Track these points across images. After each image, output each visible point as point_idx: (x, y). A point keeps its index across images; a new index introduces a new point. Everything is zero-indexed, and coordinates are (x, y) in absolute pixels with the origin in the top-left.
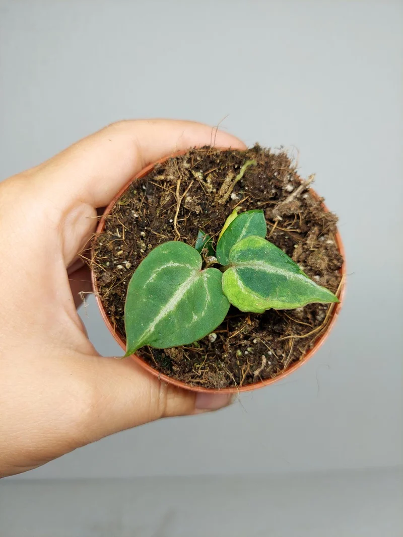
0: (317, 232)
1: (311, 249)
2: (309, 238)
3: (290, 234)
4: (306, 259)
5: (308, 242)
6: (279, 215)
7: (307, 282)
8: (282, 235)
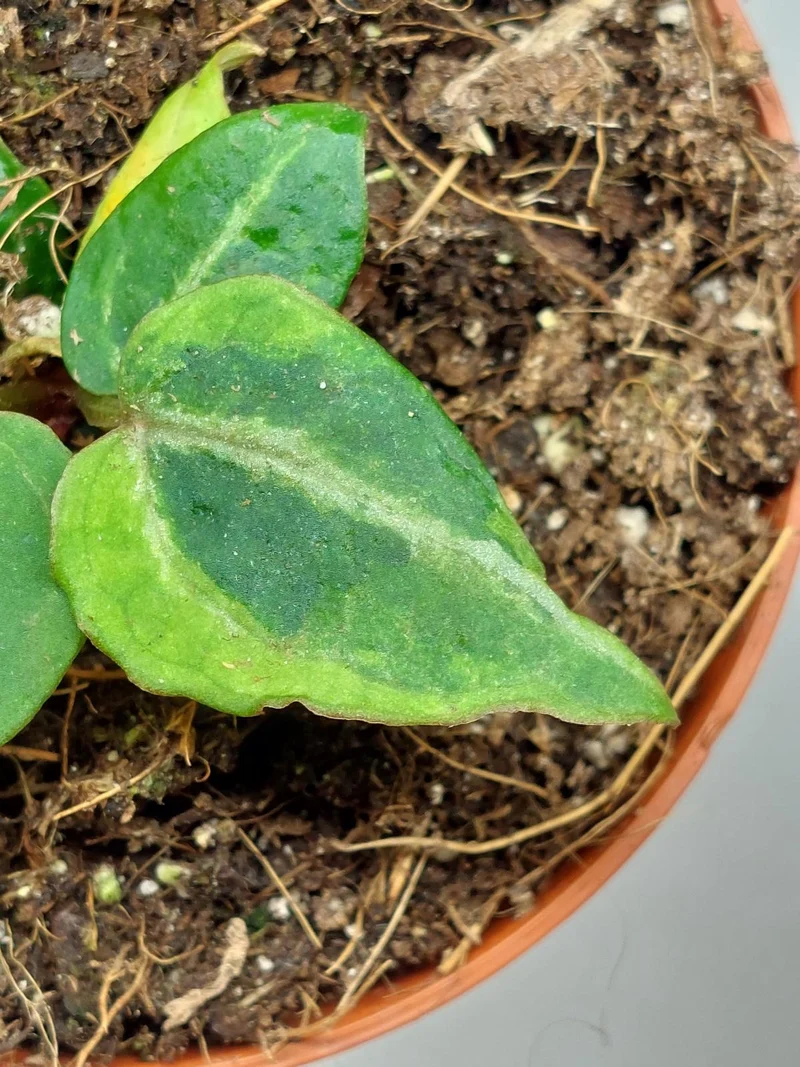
0: (684, 261)
1: (634, 350)
2: (637, 281)
3: (530, 235)
4: (590, 403)
5: (622, 306)
6: (481, 121)
7: (518, 590)
8: (478, 242)
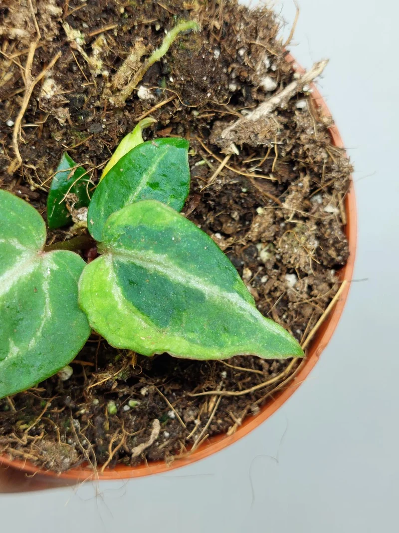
0: (307, 189)
1: (290, 220)
2: (290, 197)
3: (253, 182)
4: (275, 239)
5: (285, 205)
6: (234, 143)
7: (244, 310)
